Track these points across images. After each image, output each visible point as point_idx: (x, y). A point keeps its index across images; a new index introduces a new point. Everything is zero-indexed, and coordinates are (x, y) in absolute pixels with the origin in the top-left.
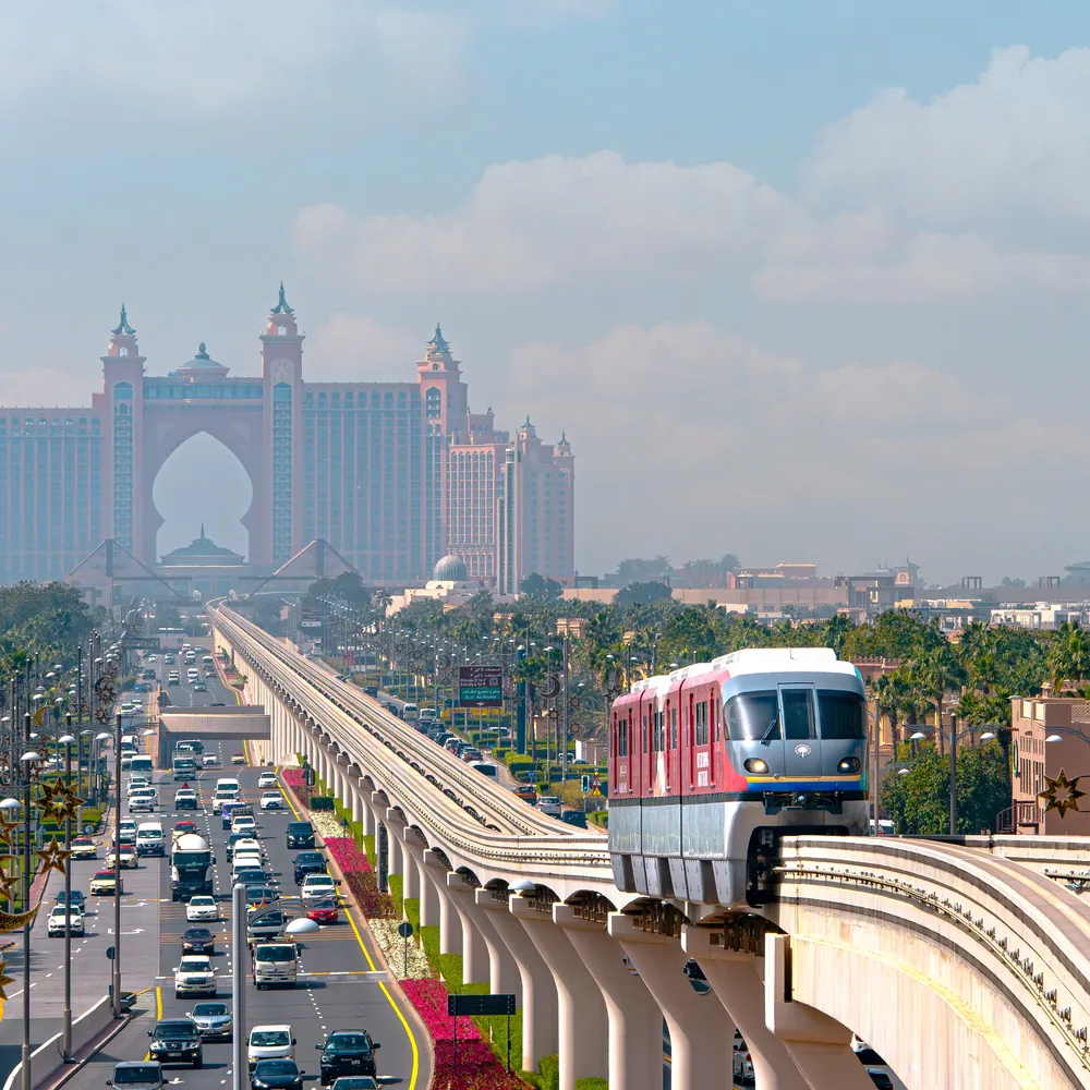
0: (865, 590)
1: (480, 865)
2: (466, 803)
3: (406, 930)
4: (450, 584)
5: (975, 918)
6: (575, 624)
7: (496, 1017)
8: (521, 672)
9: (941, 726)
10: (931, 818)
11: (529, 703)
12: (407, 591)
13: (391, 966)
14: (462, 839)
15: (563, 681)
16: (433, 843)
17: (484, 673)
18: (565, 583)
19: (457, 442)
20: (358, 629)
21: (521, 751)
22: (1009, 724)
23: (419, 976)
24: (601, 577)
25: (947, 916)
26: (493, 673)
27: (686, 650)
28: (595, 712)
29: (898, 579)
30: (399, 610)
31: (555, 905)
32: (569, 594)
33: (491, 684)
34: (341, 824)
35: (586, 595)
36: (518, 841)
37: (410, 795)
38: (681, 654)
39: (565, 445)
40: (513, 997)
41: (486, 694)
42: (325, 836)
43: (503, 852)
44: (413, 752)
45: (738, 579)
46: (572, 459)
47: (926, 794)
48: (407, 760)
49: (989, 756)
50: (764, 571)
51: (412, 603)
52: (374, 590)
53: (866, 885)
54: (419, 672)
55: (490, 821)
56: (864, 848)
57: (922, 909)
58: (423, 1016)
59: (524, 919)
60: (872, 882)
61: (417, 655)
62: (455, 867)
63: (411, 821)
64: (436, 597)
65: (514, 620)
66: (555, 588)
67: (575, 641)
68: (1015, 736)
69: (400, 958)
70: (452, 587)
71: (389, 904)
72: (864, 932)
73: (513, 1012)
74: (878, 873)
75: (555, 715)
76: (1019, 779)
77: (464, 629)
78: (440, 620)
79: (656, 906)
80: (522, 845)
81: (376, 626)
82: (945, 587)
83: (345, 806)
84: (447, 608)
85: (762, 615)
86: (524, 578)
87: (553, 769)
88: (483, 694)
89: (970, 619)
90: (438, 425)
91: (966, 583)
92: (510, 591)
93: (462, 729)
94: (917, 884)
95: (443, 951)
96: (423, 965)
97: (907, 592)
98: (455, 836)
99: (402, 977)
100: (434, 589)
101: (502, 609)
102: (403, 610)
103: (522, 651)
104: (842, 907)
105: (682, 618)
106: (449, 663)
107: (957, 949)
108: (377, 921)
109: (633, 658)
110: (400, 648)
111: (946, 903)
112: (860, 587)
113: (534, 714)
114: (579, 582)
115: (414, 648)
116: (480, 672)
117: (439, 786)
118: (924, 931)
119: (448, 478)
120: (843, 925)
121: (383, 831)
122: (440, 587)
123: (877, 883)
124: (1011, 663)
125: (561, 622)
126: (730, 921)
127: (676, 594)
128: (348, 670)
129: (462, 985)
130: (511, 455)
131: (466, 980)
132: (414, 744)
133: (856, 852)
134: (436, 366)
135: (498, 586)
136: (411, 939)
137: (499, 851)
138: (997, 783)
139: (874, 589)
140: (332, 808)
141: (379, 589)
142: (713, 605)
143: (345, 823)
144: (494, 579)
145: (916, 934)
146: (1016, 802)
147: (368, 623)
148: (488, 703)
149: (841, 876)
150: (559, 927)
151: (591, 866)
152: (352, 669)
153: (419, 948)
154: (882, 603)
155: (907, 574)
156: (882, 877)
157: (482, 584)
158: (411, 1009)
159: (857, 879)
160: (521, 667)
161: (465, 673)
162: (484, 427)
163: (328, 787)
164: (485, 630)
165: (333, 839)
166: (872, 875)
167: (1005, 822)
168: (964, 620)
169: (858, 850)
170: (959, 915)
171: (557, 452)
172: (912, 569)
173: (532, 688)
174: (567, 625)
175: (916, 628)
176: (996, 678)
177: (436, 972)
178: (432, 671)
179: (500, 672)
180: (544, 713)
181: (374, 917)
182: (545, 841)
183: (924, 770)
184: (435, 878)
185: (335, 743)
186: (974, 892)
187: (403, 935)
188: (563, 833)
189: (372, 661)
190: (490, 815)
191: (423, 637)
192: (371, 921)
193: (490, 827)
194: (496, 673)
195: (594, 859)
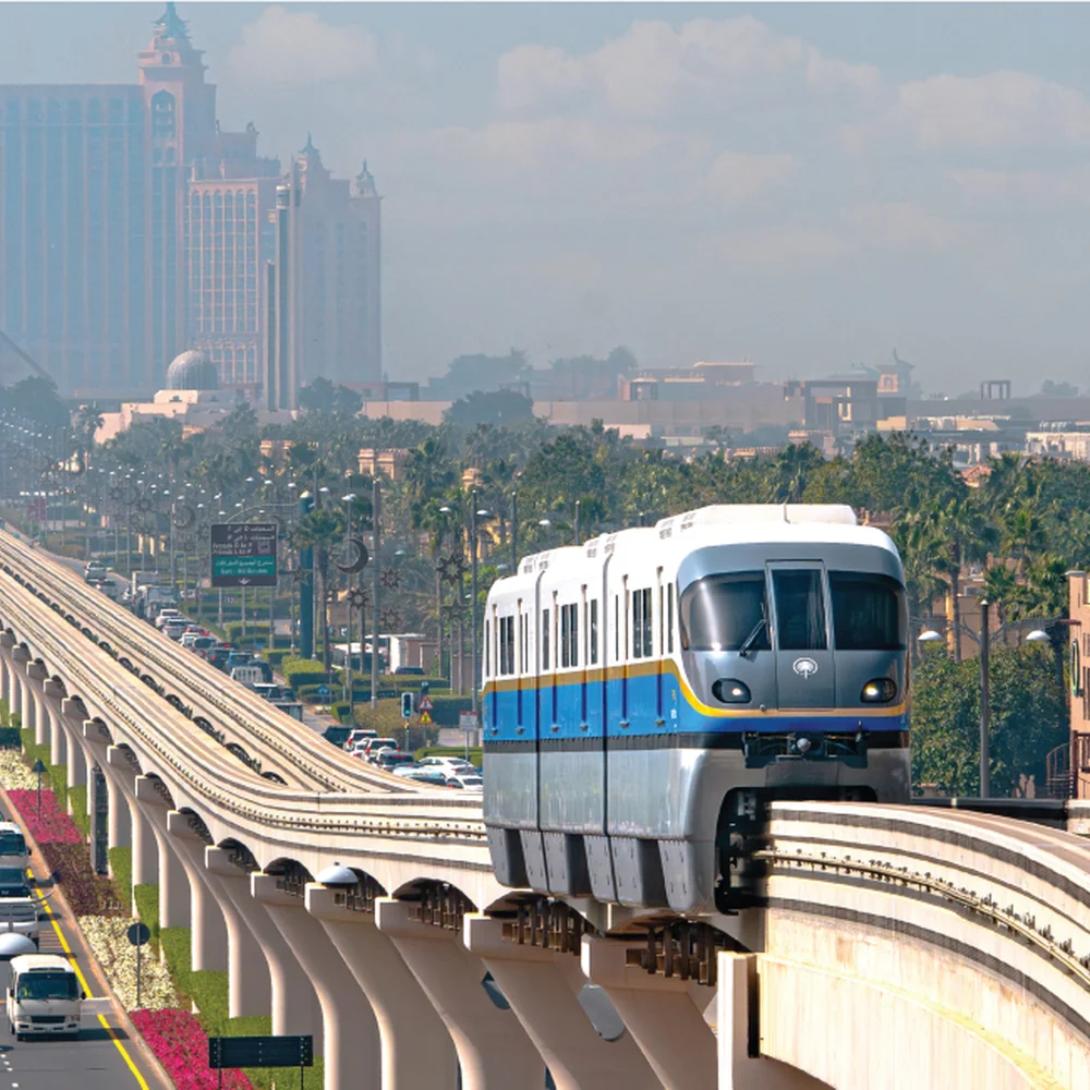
0: (830, 401)
1: (257, 836)
2: (230, 738)
3: (139, 934)
4: (191, 396)
5: (1060, 938)
6: (387, 459)
7: (282, 1069)
8: (306, 534)
9: (957, 616)
10: (942, 758)
11: (318, 578)
12: (125, 406)
13: (115, 990)
14: (227, 796)
15: (373, 547)
16: (180, 801)
17: (250, 534)
18: (368, 393)
19: (201, 176)
20: (51, 465)
21: (307, 654)
22: (1066, 613)
23: (158, 1005)
24: (424, 384)
25: (1011, 932)
26: (263, 534)
27: (561, 499)
28: (419, 594)
29: (881, 383)
30: (112, 437)
31: (379, 900)
32: (374, 410)
33: (261, 551)
34: (34, 770)
35: (402, 411)
36: (318, 801)
37: (144, 727)
38: (553, 505)
39: (366, 180)
40: (309, 1039)
41: (252, 567)
42: (8, 788)
43: (295, 817)
44: (144, 659)
45: (634, 386)
46: (378, 199)
47: (935, 721)
48: (135, 672)
49: (1031, 663)
50: (674, 373)
51: (132, 424)
52: (74, 403)
53: (879, 879)
54: (147, 531)
55: (267, 767)
56: (873, 823)
57: (970, 919)
58: (167, 1067)
59: (329, 920)
60: (888, 876)
61: (143, 504)
62: (218, 839)
63: (146, 766)
64: (170, 415)
65: (293, 452)
66: (352, 399)
67: (387, 483)
68: (1076, 633)
69: (130, 977)
70: (194, 400)
71: (109, 892)
72: (877, 951)
73: (309, 1063)
74: (897, 862)
75: (359, 599)
76: (1080, 700)
77: (216, 465)
78: (178, 450)
79: (539, 904)
80: (324, 807)
81: (80, 460)
82: (955, 397)
83: (38, 741)
84: (189, 431)
85: (672, 441)
86: (304, 385)
87: (357, 682)
88: (248, 567)
89: (994, 446)
90: (171, 150)
91: (986, 391)
92: (284, 405)
93: (214, 620)
94: (961, 881)
95: (196, 966)
96: (164, 987)
97: (893, 406)
98: (218, 792)
99: (133, 1007)
100: (168, 403)
101: (272, 432)
102: (120, 436)
103: (308, 501)
104: (840, 913)
105: (553, 449)
106: (193, 518)
107: (1029, 984)
108: (92, 919)
109: (481, 512)
110: (117, 494)
111: (1009, 912)
112: (823, 396)
113: (326, 597)
114: (389, 390)
115: (138, 494)
116: (243, 533)
117: (187, 712)
118: (973, 954)
119: (186, 231)
120: (840, 941)
121: (100, 780)
122: (176, 399)
123: (895, 878)
124: (1061, 517)
125: (366, 453)
126: (657, 930)
127: (539, 409)
128: (36, 528)
129: (227, 1020)
130: (285, 196)
131: (233, 1013)
132: (146, 647)
133: (861, 830)
134: (166, 59)
135: (264, 399)
136: (145, 949)
137: (288, 816)
138: (1045, 703)
139: (845, 401)
140: (19, 744)
141: (82, 402)
142: (598, 428)
143: (40, 768)
144: (259, 386)
145: (961, 959)
146: (1077, 734)
147: (66, 457)
148: (256, 581)
149: (837, 866)
150: (384, 934)
151: (436, 841)
152: (42, 527)
153: (158, 960)
154: (857, 422)
155: (895, 377)
156: (905, 869)
157: (240, 393)
158: (149, 1056)
159: (863, 870)
160: (306, 524)
161: (219, 533)
162: (240, 152)
163: (12, 711)
164: (249, 469)
165: (19, 790)
166: (888, 865)
167: (1060, 765)
168: (985, 449)
169: (865, 826)
170: (1032, 932)
171: (354, 192)
172: (904, 369)
173: (324, 557)
174: (375, 459)
175: (919, 464)
176: (1040, 541)
177: (184, 999)
178: (166, 530)
179: (274, 533)
180: (342, 595)
181: (87, 913)
182: (362, 801)
183: (934, 685)
184: (185, 855)
185: (24, 646)
186: (1058, 897)
187: (133, 942)
188: (394, 790)
189: (74, 513)
190: (268, 757)
191: (152, 477)
192: (83, 919)
193: (268, 776)
194: (267, 534)
195: (441, 831)
